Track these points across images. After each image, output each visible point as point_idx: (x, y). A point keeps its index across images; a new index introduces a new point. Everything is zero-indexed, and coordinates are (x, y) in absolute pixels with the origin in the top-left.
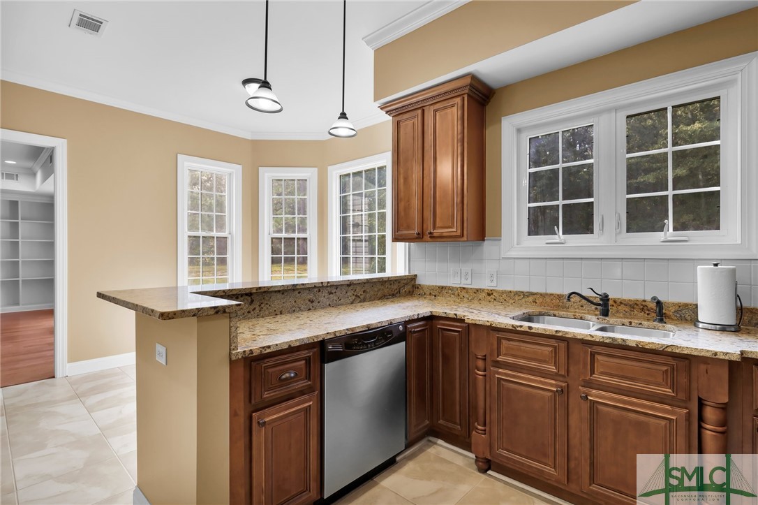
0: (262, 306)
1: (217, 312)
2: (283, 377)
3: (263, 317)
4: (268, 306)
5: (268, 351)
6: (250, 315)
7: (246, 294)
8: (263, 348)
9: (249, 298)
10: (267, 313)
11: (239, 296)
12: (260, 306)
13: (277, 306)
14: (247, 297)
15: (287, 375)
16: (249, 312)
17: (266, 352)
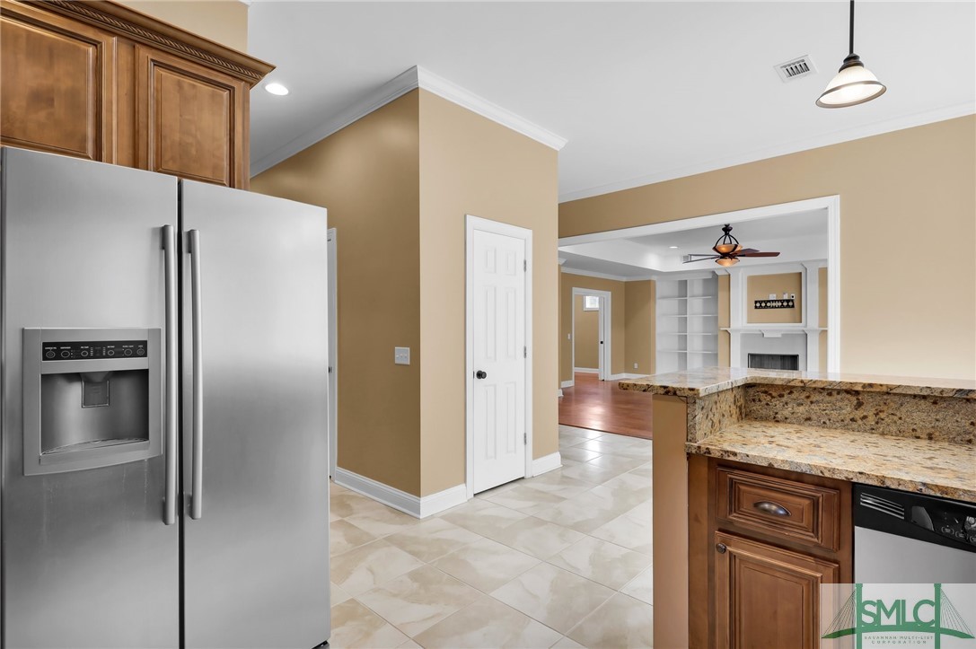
0: (882, 415)
1: (667, 393)
2: (767, 506)
3: (883, 434)
4: (896, 418)
5: (732, 458)
6: (855, 425)
7: (848, 392)
8: (726, 452)
9: (854, 400)
10: (894, 428)
11: (834, 393)
12: (876, 414)
13: (917, 421)
14: (849, 396)
15: (774, 508)
16: (852, 420)
17: (727, 458)
